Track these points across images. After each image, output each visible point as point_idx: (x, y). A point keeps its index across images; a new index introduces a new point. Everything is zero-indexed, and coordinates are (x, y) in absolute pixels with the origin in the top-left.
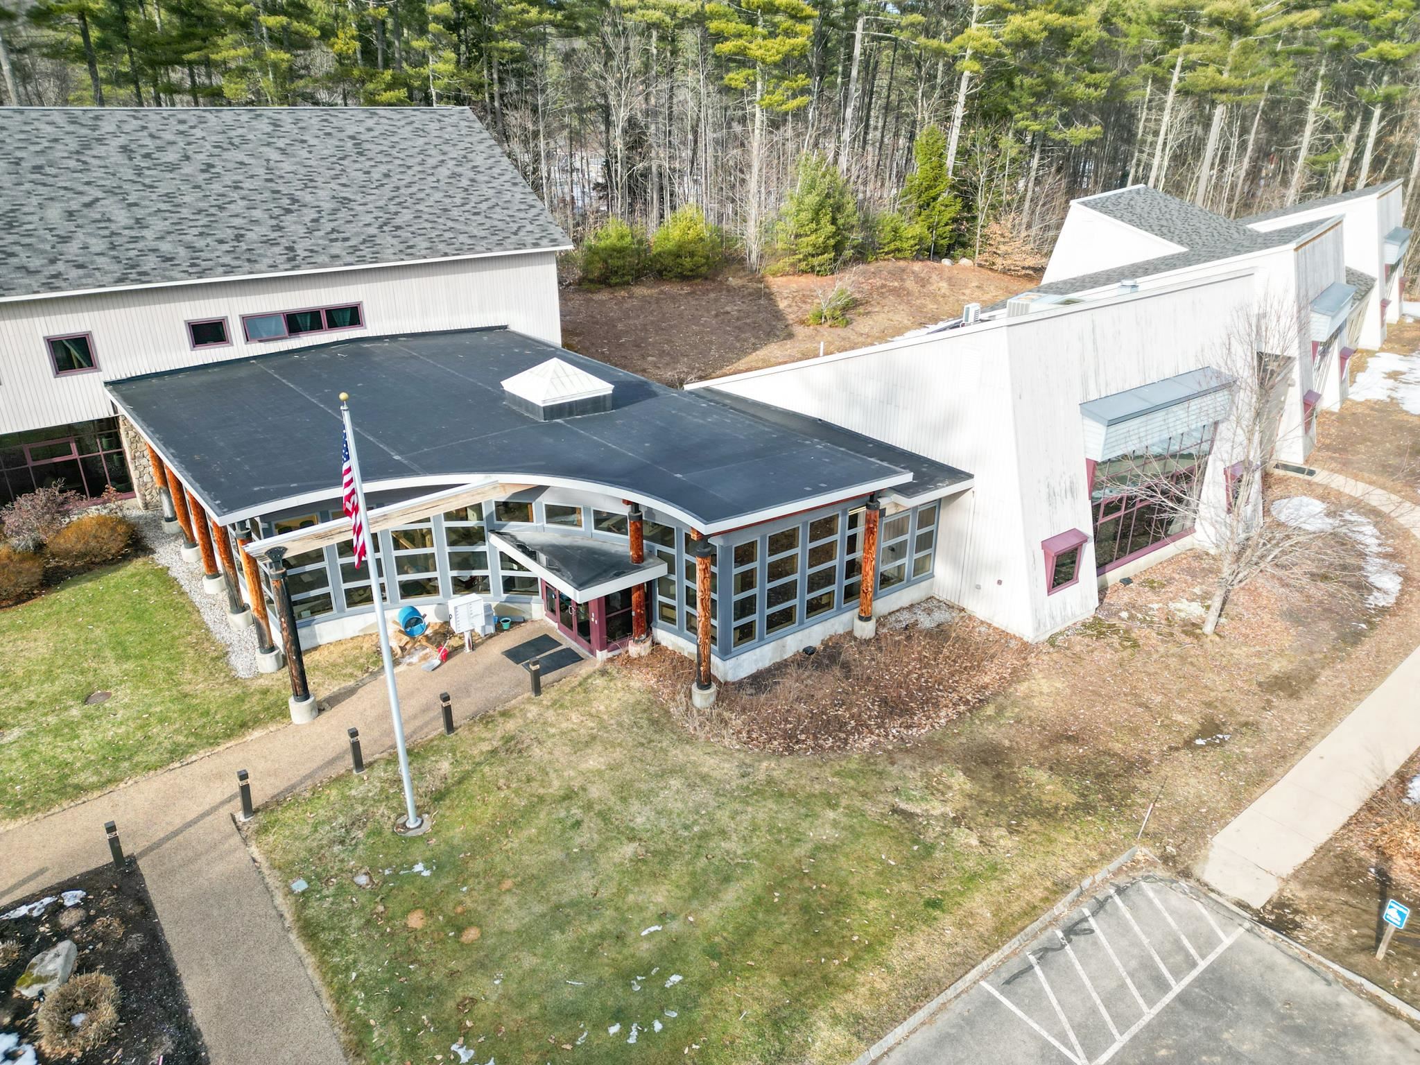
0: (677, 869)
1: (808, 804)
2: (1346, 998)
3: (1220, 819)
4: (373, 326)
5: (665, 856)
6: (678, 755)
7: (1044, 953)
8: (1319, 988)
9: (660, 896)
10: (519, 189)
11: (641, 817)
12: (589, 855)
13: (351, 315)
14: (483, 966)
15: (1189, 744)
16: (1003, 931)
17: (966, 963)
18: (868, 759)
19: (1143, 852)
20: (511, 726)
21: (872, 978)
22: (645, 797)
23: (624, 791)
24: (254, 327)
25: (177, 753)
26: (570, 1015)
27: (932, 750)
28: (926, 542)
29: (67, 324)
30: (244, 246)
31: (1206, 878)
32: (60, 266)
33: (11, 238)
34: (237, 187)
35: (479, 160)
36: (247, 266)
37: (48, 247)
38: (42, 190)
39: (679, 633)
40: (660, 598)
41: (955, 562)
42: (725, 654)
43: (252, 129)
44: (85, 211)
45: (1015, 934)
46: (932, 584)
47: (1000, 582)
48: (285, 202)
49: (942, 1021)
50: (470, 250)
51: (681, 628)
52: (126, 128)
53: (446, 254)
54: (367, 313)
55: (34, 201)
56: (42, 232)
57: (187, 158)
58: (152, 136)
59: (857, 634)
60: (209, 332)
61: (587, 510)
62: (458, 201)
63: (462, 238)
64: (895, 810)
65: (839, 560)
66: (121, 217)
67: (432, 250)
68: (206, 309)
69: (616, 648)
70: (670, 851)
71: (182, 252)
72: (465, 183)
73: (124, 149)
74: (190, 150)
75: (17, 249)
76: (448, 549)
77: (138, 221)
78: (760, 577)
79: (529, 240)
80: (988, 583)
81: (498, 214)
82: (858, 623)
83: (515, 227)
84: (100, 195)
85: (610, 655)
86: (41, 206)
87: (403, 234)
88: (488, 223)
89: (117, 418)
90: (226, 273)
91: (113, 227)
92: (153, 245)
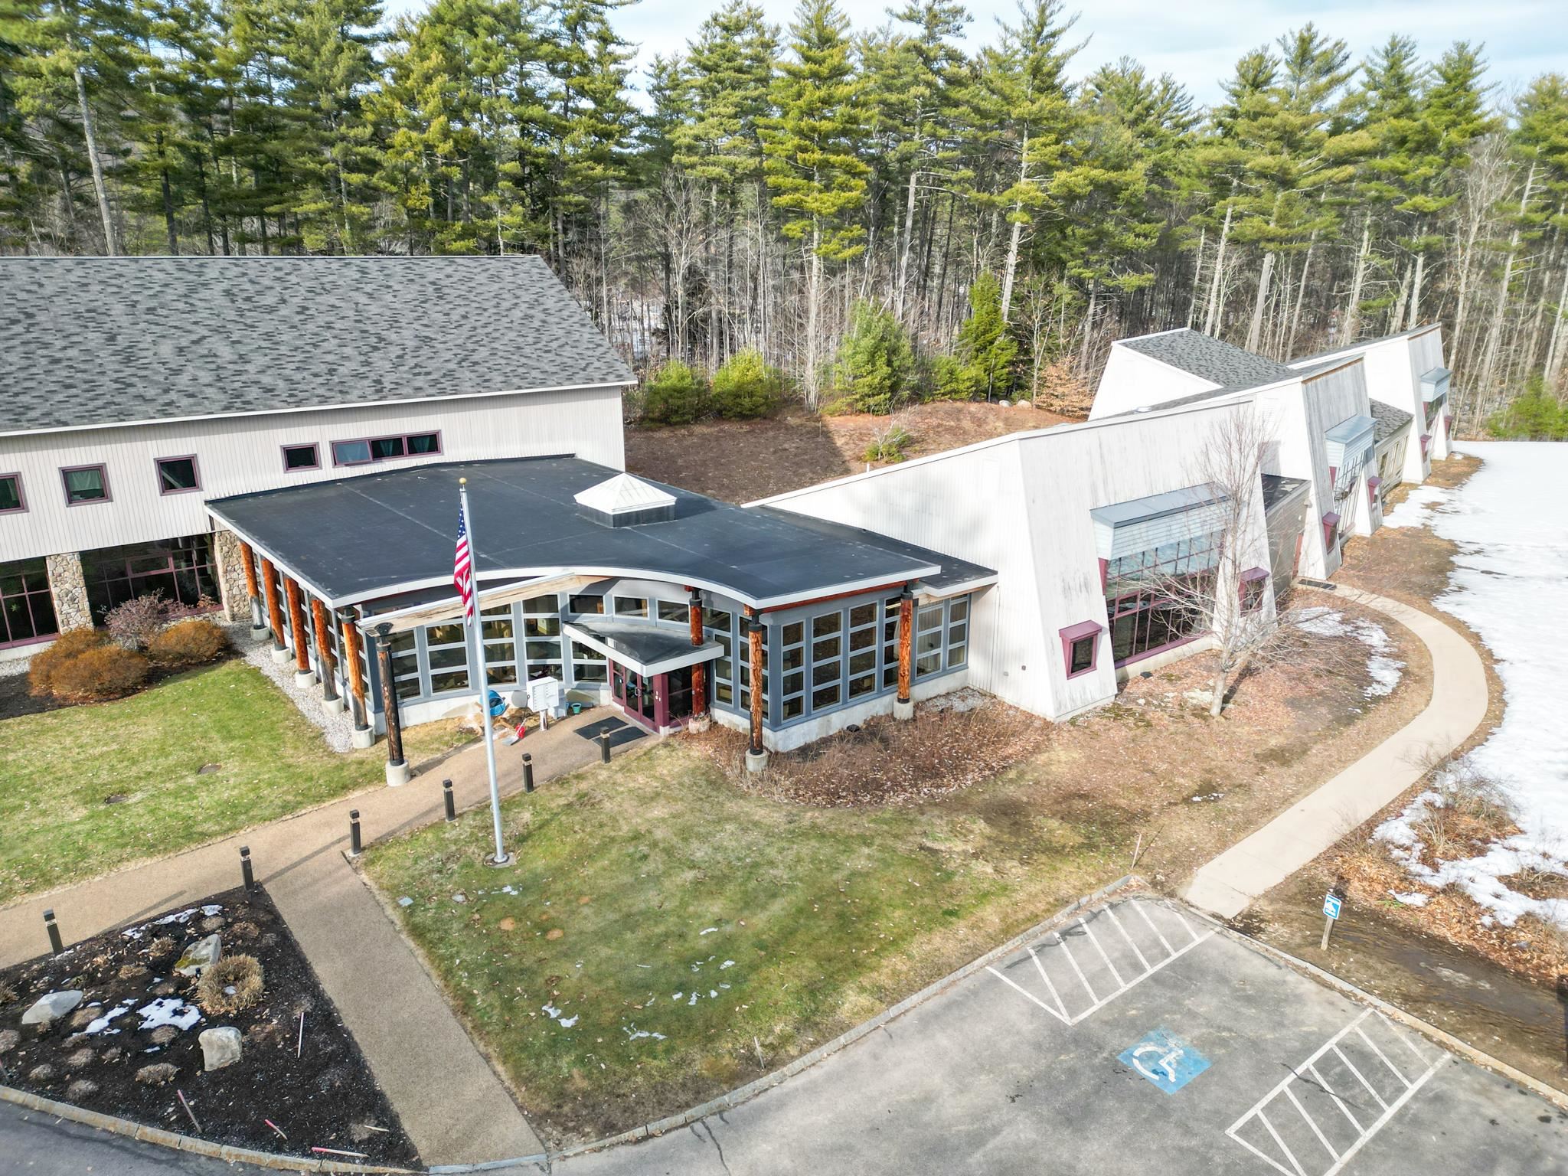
0: (731, 888)
1: (847, 844)
2: (1292, 978)
3: (1208, 856)
4: (450, 452)
5: (722, 880)
6: (732, 807)
7: (1041, 949)
8: (1272, 971)
9: (716, 907)
10: (587, 329)
11: (700, 852)
12: (655, 879)
13: (429, 442)
14: (568, 955)
15: (1187, 801)
16: (1008, 931)
17: (975, 953)
18: (901, 811)
19: (1136, 879)
20: (584, 786)
21: (895, 962)
22: (704, 838)
23: (686, 834)
24: (342, 452)
25: (287, 808)
26: (642, 987)
27: (959, 804)
28: (959, 634)
29: (175, 448)
30: (336, 379)
31: (1189, 897)
32: (173, 396)
33: (129, 371)
34: (329, 327)
35: (550, 303)
36: (339, 397)
37: (162, 379)
38: (154, 328)
39: (734, 711)
40: (717, 679)
41: (986, 654)
42: (776, 726)
43: (341, 276)
44: (194, 348)
45: (1018, 934)
46: (966, 676)
47: (1024, 668)
48: (373, 340)
49: (951, 993)
50: (543, 384)
51: (736, 708)
52: (229, 274)
53: (520, 388)
54: (445, 441)
55: (149, 338)
56: (156, 366)
57: (284, 301)
58: (252, 282)
59: (897, 715)
60: (300, 457)
61: (652, 601)
62: (530, 340)
63: (534, 373)
64: (922, 848)
65: (878, 646)
66: (226, 353)
67: (507, 383)
68: (300, 436)
69: (679, 725)
70: (725, 876)
71: (281, 385)
72: (537, 324)
73: (227, 293)
74: (287, 294)
75: (134, 380)
76: (525, 640)
77: (241, 356)
78: (807, 656)
79: (597, 375)
80: (1014, 670)
81: (568, 351)
82: (897, 705)
83: (583, 363)
84: (206, 333)
85: (672, 731)
86: (154, 342)
87: (480, 369)
88: (559, 360)
89: (212, 535)
90: (321, 403)
91: (219, 361)
92: (255, 377)
